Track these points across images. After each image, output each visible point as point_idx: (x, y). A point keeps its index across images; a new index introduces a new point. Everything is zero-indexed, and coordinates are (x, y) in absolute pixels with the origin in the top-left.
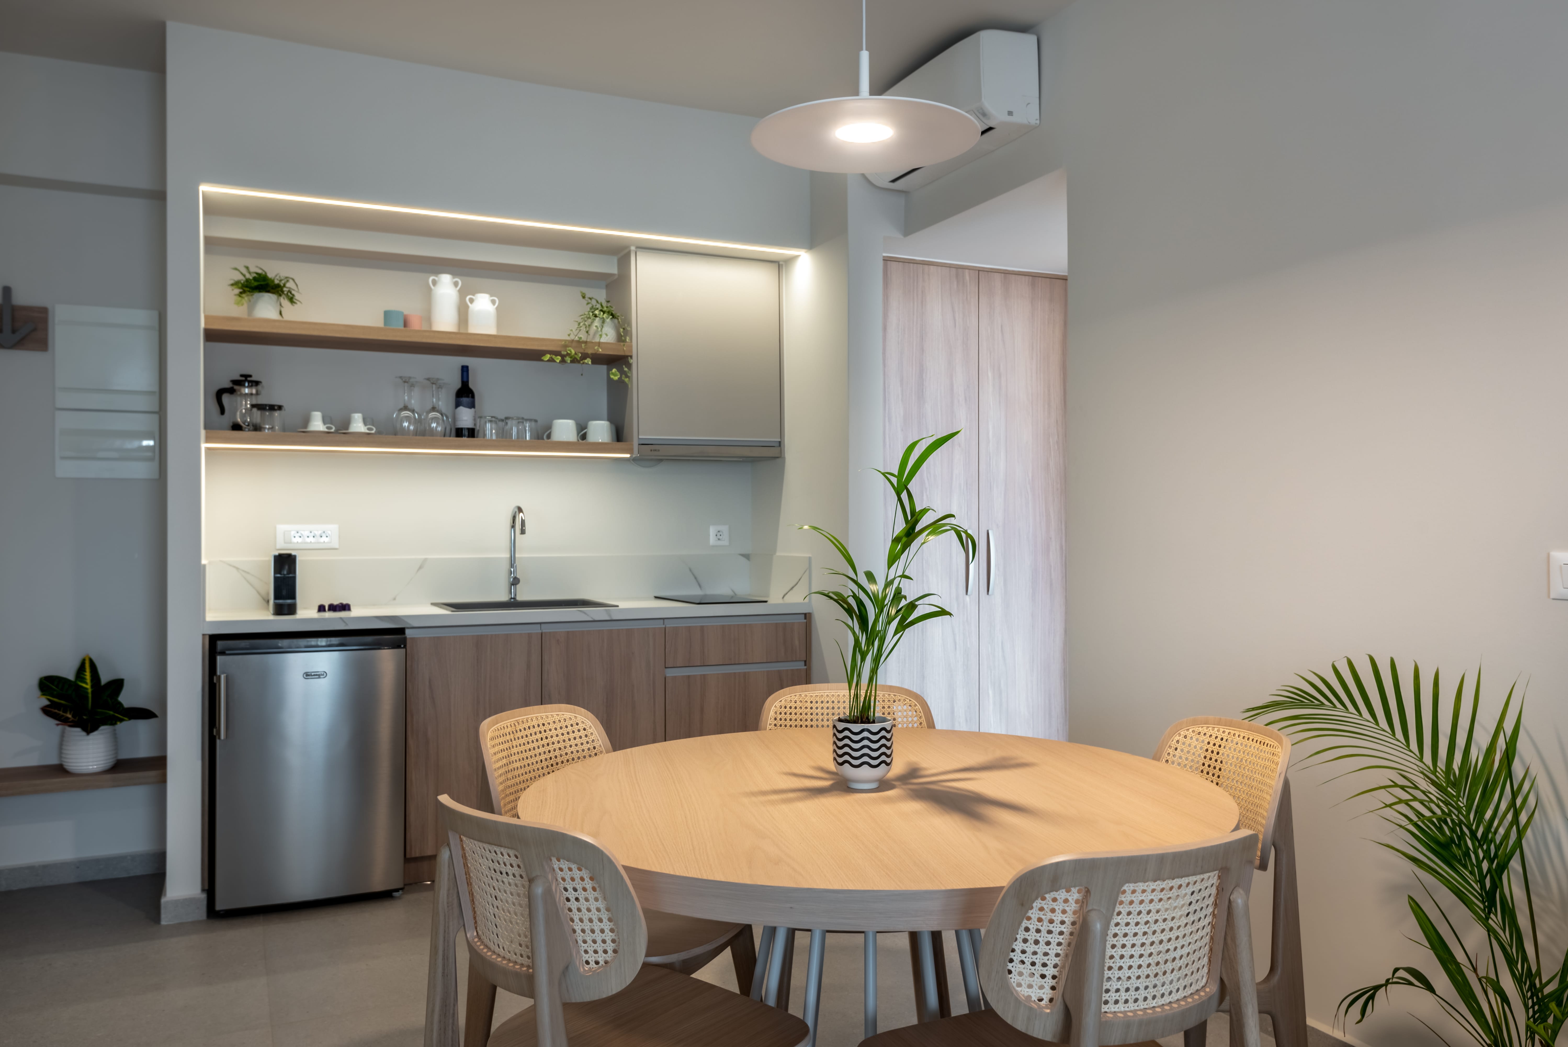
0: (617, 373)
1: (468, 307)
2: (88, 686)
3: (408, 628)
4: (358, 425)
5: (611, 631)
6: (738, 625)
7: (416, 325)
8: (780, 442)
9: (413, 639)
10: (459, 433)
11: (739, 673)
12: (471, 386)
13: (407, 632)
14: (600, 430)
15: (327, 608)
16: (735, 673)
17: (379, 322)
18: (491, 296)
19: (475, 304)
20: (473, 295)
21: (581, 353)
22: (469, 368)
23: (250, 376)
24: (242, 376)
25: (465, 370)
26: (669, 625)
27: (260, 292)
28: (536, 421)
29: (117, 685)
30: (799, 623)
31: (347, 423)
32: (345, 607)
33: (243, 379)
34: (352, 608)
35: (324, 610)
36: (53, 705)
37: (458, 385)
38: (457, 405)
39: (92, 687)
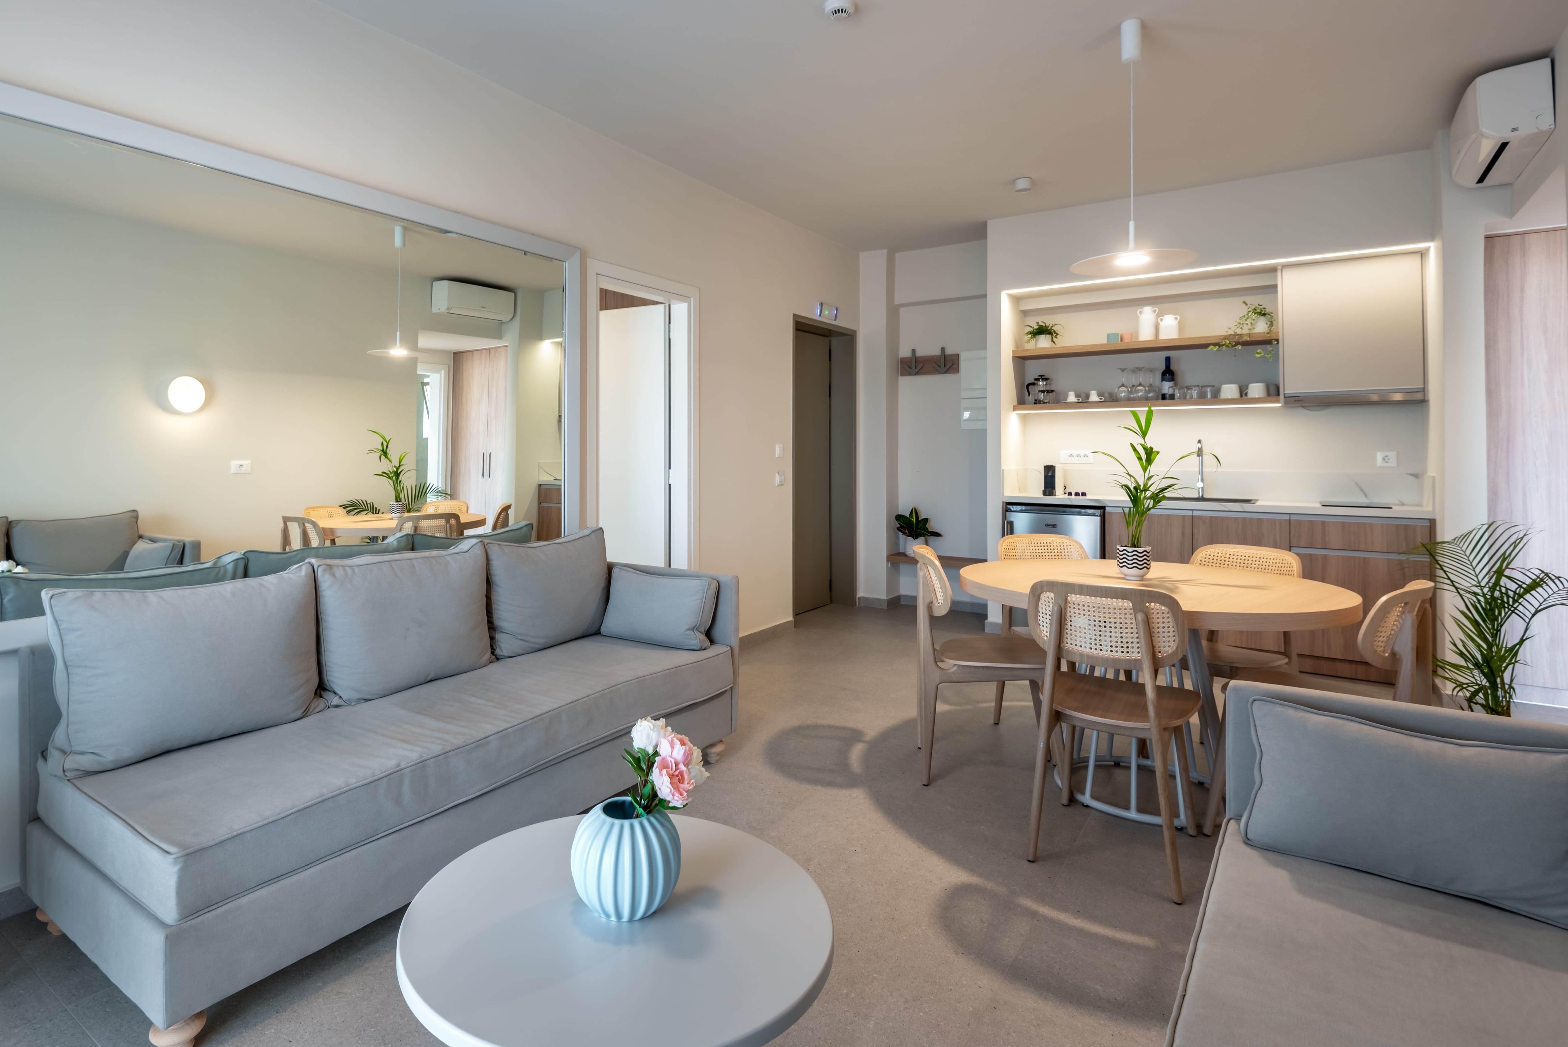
0: (1262, 352)
1: (1159, 324)
2: (914, 520)
3: (1107, 506)
4: (1094, 397)
5: (1244, 519)
6: (1358, 523)
7: (1127, 339)
8: (1424, 388)
9: (1109, 512)
10: (1164, 397)
11: (1359, 557)
12: (1172, 368)
13: (1107, 508)
14: (1256, 389)
15: (1080, 495)
16: (1355, 557)
17: (1105, 341)
18: (1175, 315)
19: (1163, 321)
20: (1163, 316)
21: (1235, 342)
22: (1171, 358)
23: (1044, 376)
24: (1039, 376)
25: (1168, 359)
26: (1293, 518)
27: (1039, 335)
28: (1214, 386)
29: (926, 520)
30: (1422, 526)
31: (1088, 396)
32: (1084, 494)
33: (1040, 377)
34: (1087, 495)
35: (1079, 495)
36: (902, 527)
37: (1164, 368)
38: (1163, 380)
39: (916, 520)
